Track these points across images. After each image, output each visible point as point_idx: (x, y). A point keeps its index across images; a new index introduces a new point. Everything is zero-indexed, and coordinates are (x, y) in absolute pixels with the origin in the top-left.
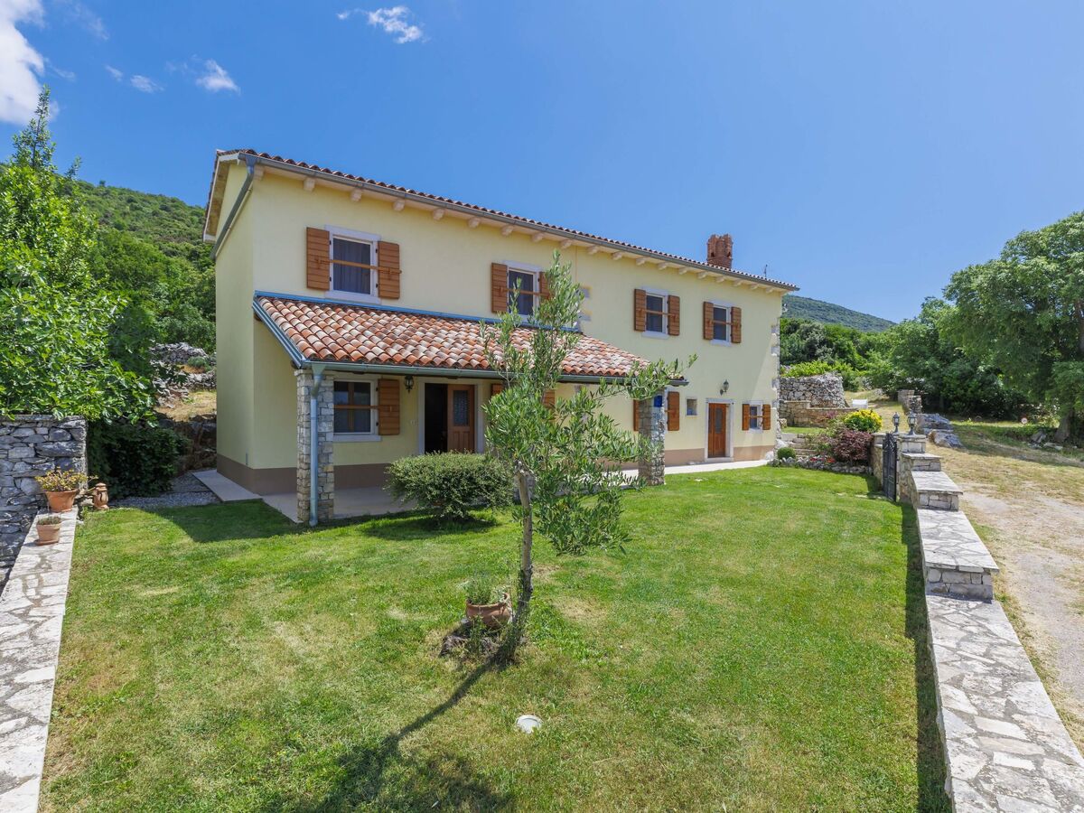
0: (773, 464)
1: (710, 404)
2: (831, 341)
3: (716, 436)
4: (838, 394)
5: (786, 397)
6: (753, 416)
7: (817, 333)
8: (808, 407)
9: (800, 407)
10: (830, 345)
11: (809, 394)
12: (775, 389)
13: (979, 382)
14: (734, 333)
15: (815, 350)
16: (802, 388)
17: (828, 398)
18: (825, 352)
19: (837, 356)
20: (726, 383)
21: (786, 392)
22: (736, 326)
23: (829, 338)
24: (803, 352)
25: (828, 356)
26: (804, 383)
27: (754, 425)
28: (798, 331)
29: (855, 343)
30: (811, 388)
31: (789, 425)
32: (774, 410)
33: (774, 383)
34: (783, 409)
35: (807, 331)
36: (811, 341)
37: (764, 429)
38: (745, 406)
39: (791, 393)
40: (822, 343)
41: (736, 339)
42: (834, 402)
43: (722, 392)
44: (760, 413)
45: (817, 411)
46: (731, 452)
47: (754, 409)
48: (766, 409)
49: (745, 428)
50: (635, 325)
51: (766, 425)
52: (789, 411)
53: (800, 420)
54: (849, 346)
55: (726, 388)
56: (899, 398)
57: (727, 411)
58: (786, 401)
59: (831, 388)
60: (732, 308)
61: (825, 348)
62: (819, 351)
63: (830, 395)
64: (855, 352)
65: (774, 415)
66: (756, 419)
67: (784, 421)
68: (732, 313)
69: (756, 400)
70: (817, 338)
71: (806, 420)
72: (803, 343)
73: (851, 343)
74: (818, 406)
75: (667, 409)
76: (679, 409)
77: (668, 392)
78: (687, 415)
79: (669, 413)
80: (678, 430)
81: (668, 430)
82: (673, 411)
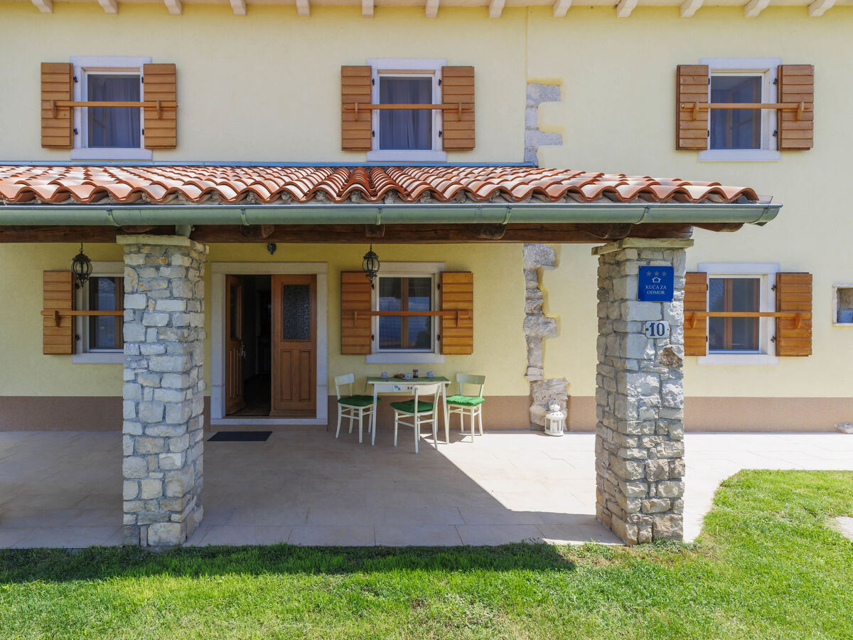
50: (678, 138)
75: (772, 310)
76: (810, 310)
77: (777, 273)
78: (833, 323)
79: (777, 320)
80: (807, 356)
81: (778, 354)
82: (792, 315)
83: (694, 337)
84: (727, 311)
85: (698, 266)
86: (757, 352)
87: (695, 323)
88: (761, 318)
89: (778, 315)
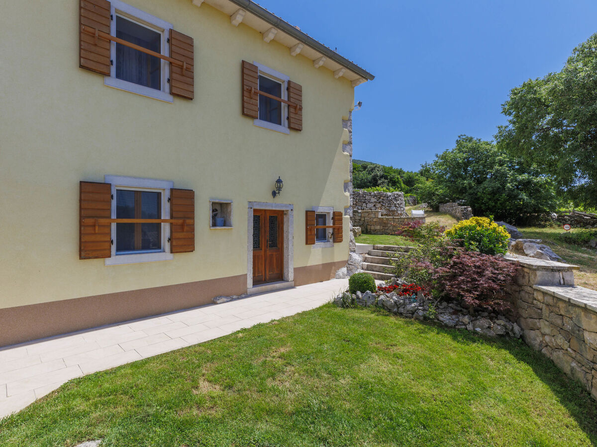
0: (342, 303)
1: (255, 211)
2: (387, 176)
3: (269, 253)
4: (401, 206)
5: (360, 208)
6: (321, 227)
7: (378, 170)
8: (380, 216)
9: (372, 216)
10: (386, 178)
11: (379, 205)
12: (347, 194)
13: (508, 196)
14: (292, 115)
15: (377, 181)
16: (373, 200)
17: (394, 208)
18: (383, 183)
19: (390, 184)
20: (279, 181)
21: (360, 204)
22: (296, 108)
23: (386, 174)
24: (370, 182)
25: (386, 185)
26: (375, 196)
27: (322, 237)
28: (366, 170)
29: (402, 177)
30: (380, 200)
31: (363, 232)
32: (346, 218)
33: (346, 188)
34: (357, 218)
35: (372, 170)
36: (375, 175)
37: (334, 241)
38: (309, 214)
39: (364, 205)
40: (382, 177)
41: (295, 127)
42: (399, 212)
43: (274, 194)
44: (330, 223)
45: (387, 219)
46: (291, 275)
47: (322, 217)
48: (337, 217)
49: (309, 241)
51: (337, 236)
52: (363, 219)
53: (373, 228)
54: (398, 178)
55: (279, 189)
56: (440, 210)
57: (285, 220)
58: (360, 211)
59: (397, 200)
60: (289, 82)
61: (383, 180)
62: (379, 182)
63: (396, 206)
64: (402, 182)
65: (347, 224)
66: (325, 230)
67: (358, 229)
68: (288, 89)
69: (324, 206)
70: (379, 174)
71: (378, 227)
72: (370, 177)
73: (399, 176)
74: (386, 215)
75: (168, 218)
76: (193, 218)
77: (171, 189)
78: (210, 227)
79: (171, 224)
80: (192, 251)
81: (172, 252)
82: (180, 221)
83: (97, 242)
84: (137, 218)
85: (105, 178)
86: (160, 250)
87: (97, 228)
88: (162, 224)
89: (173, 221)
